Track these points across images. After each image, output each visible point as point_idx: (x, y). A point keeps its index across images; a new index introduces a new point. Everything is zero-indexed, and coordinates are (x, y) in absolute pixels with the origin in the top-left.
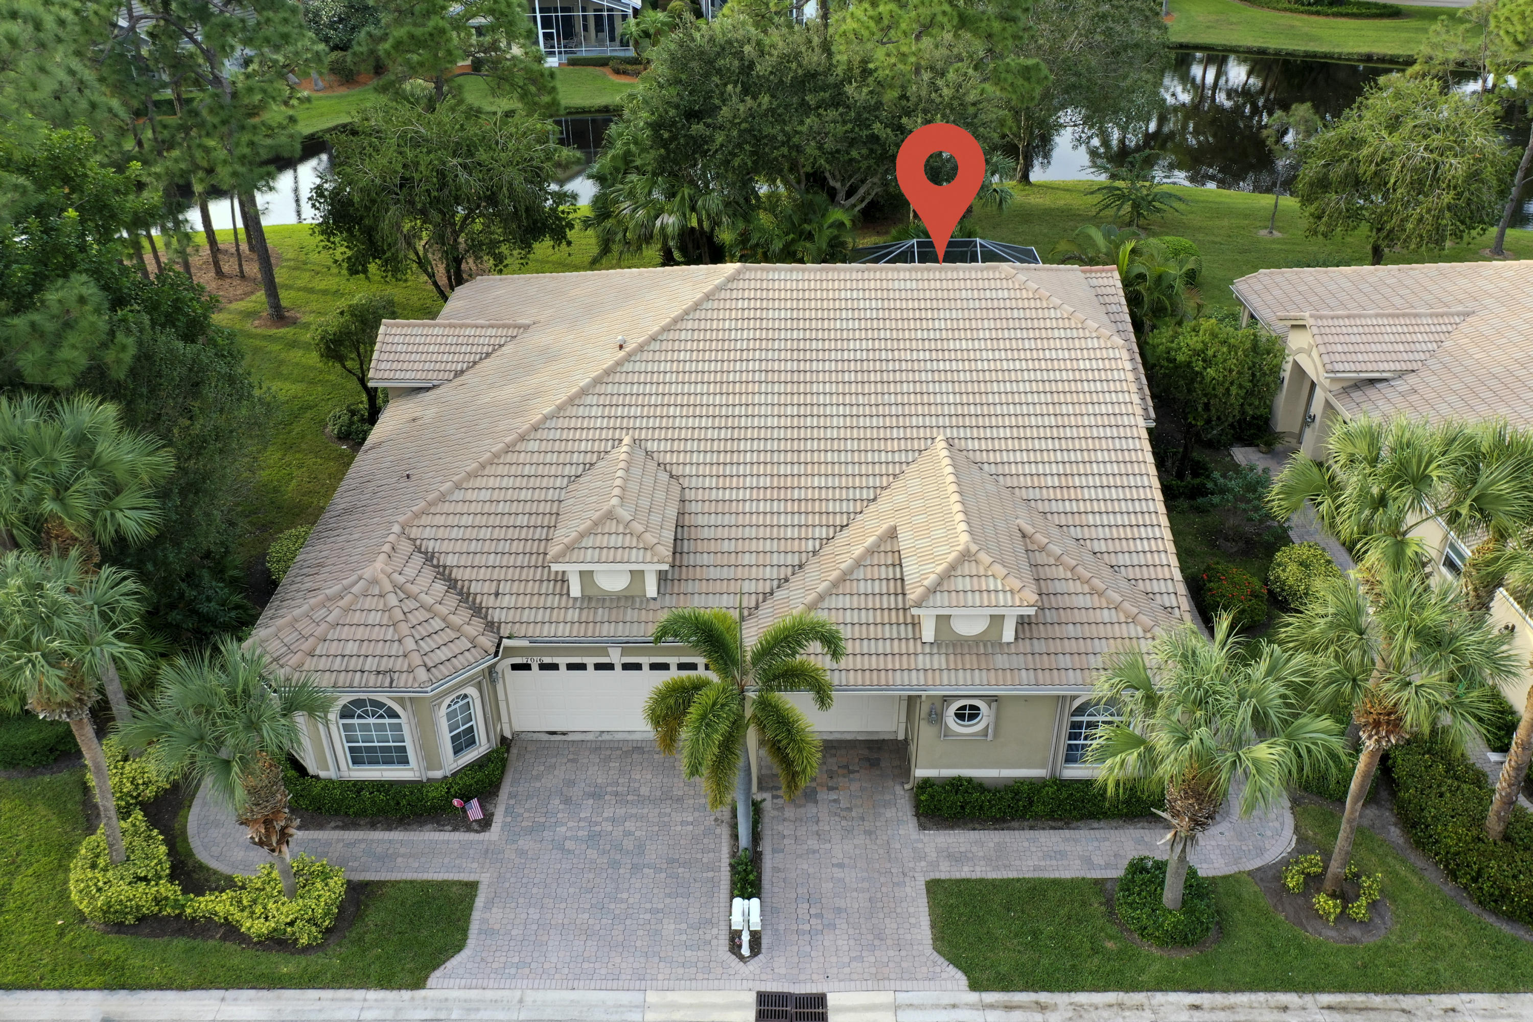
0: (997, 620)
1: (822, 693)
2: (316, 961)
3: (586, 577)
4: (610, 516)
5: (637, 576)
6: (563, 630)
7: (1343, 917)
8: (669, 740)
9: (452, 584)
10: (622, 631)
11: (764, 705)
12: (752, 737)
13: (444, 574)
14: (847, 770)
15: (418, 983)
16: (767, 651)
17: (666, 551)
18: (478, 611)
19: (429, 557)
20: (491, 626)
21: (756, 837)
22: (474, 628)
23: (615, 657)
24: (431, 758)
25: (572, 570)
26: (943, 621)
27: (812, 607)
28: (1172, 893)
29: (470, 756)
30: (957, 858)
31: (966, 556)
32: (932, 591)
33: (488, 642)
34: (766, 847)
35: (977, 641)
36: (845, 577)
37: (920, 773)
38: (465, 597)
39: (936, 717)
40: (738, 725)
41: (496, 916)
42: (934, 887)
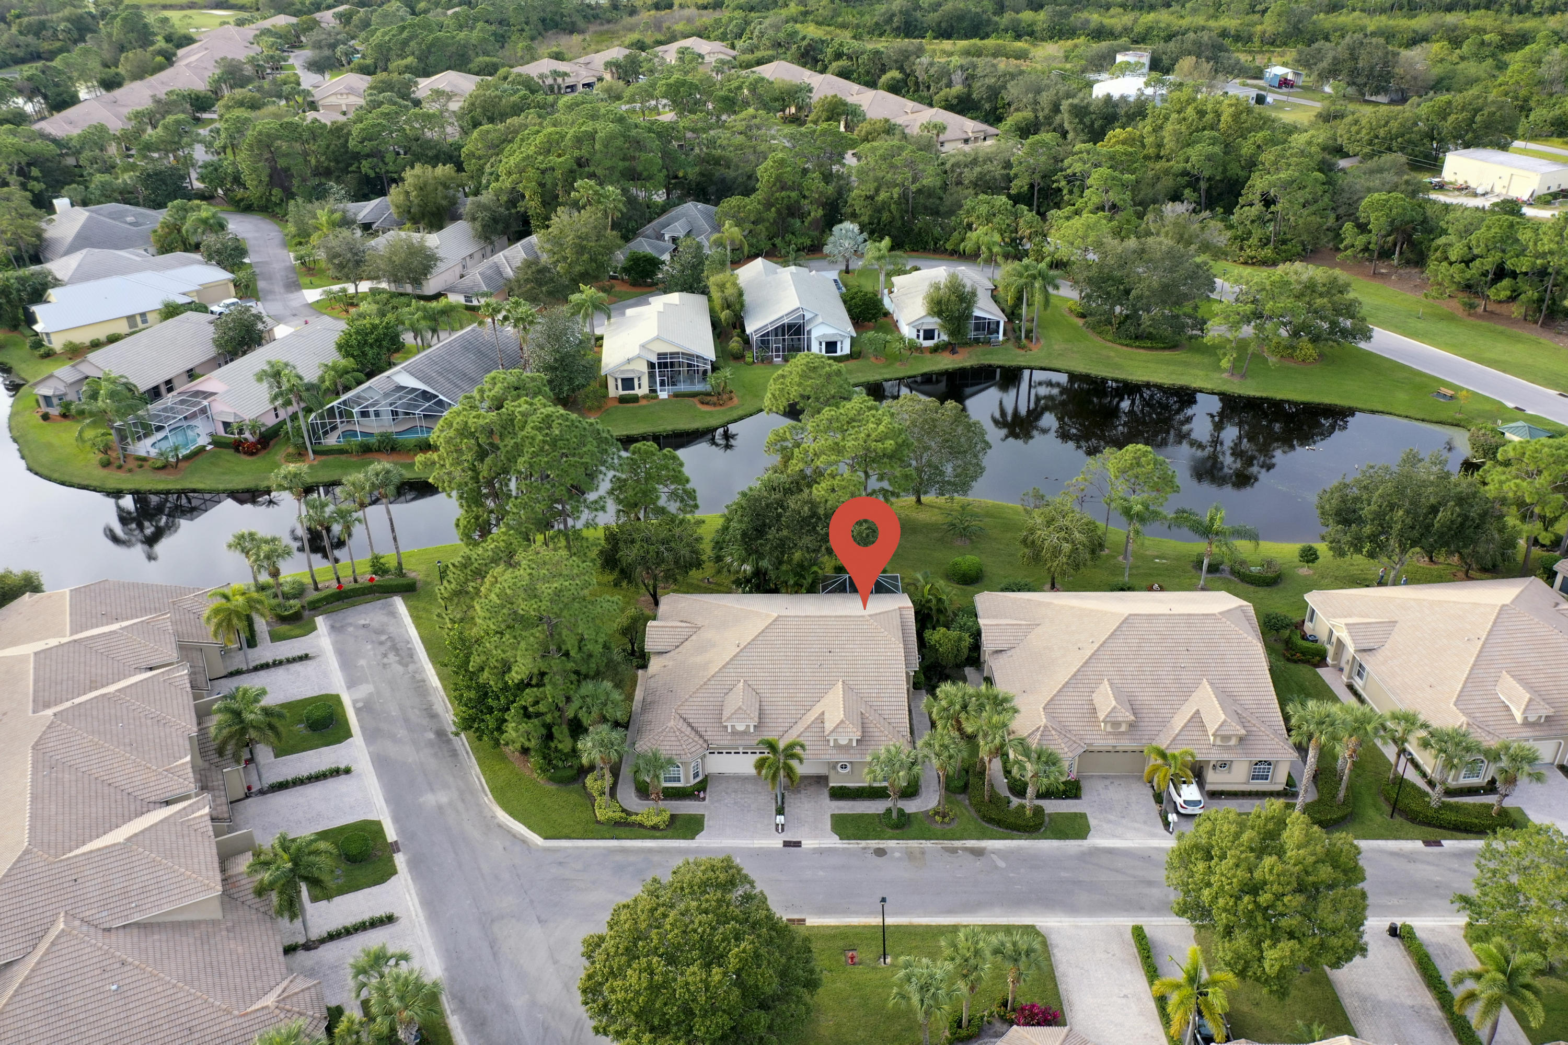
0: (851, 740)
1: (801, 761)
2: (664, 833)
3: (733, 726)
4: (740, 708)
5: (748, 726)
6: (726, 742)
7: (942, 822)
8: (759, 773)
9: (692, 728)
10: (743, 742)
11: (785, 763)
12: (782, 773)
13: (689, 724)
14: (810, 784)
15: (693, 838)
16: (785, 749)
17: (757, 719)
18: (701, 736)
19: (685, 720)
20: (705, 741)
21: (783, 803)
22: (701, 742)
23: (741, 750)
24: (687, 781)
25: (729, 725)
26: (835, 740)
27: (799, 736)
28: (894, 815)
29: (698, 780)
30: (840, 808)
31: (842, 722)
32: (832, 732)
33: (705, 746)
34: (786, 805)
35: (845, 746)
36: (808, 727)
37: (831, 785)
38: (697, 732)
39: (834, 768)
40: (778, 769)
41: (711, 823)
42: (833, 816)
